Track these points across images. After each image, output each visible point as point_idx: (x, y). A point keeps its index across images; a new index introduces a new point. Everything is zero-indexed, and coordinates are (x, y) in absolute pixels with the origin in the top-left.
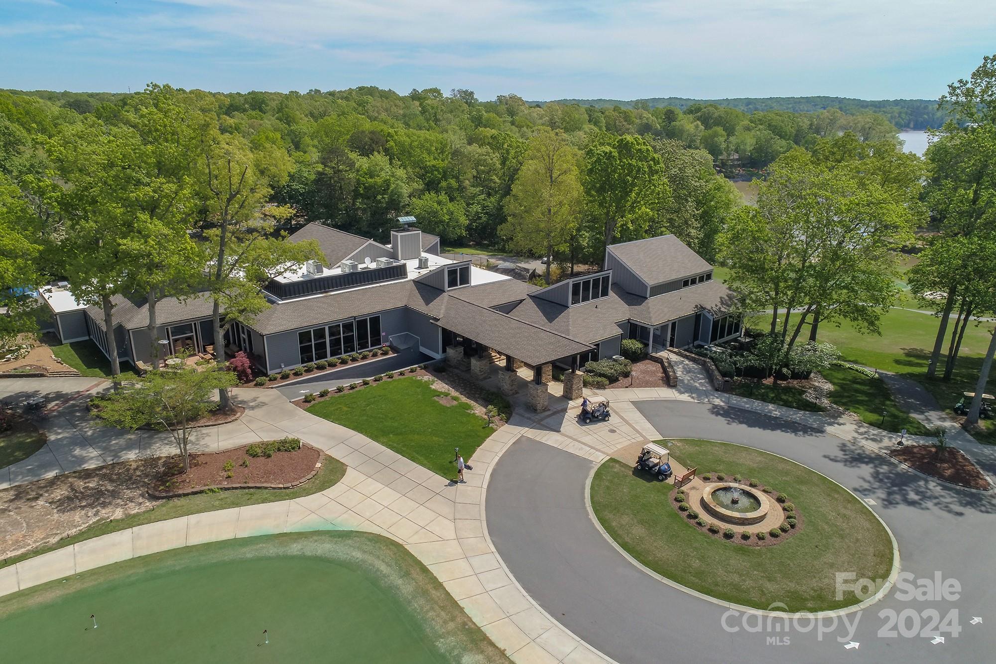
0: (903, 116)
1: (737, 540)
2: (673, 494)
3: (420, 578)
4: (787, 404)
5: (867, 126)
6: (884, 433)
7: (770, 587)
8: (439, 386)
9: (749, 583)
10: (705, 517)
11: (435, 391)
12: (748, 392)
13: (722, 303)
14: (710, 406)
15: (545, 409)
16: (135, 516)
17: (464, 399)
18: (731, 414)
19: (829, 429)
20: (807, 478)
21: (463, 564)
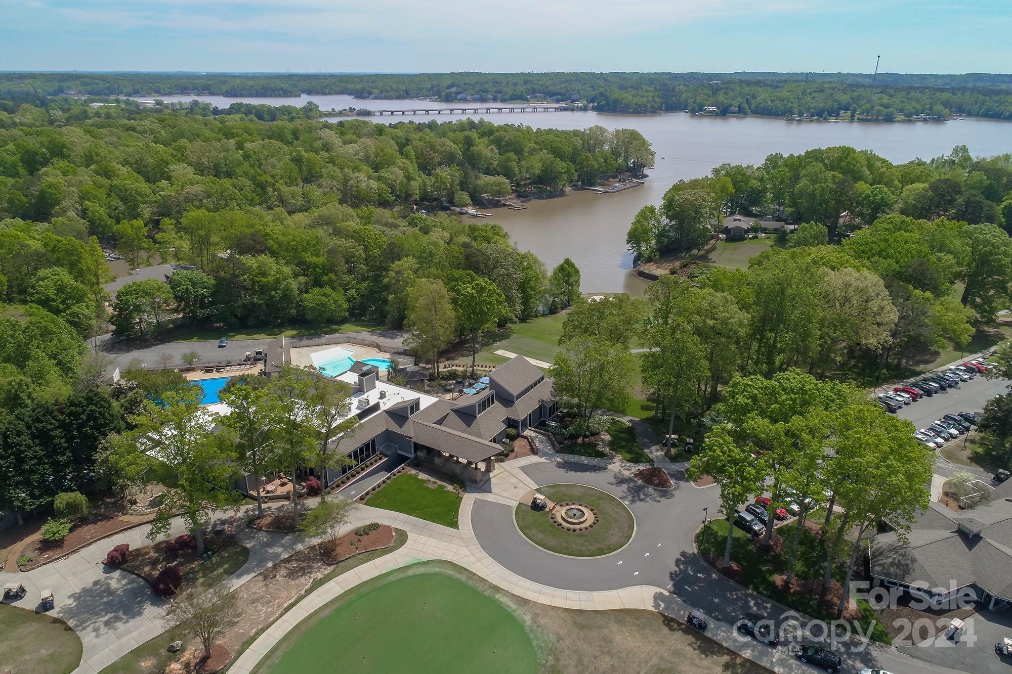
0: (656, 99)
1: (578, 531)
2: (550, 516)
3: (466, 573)
4: (590, 455)
5: (626, 140)
6: (633, 464)
7: (592, 548)
8: (423, 476)
9: (584, 548)
10: (564, 524)
11: (422, 480)
12: (572, 452)
13: (552, 396)
14: (556, 463)
15: (481, 481)
16: (328, 574)
17: (439, 482)
18: (567, 466)
19: (609, 467)
20: (603, 496)
21: (479, 564)
